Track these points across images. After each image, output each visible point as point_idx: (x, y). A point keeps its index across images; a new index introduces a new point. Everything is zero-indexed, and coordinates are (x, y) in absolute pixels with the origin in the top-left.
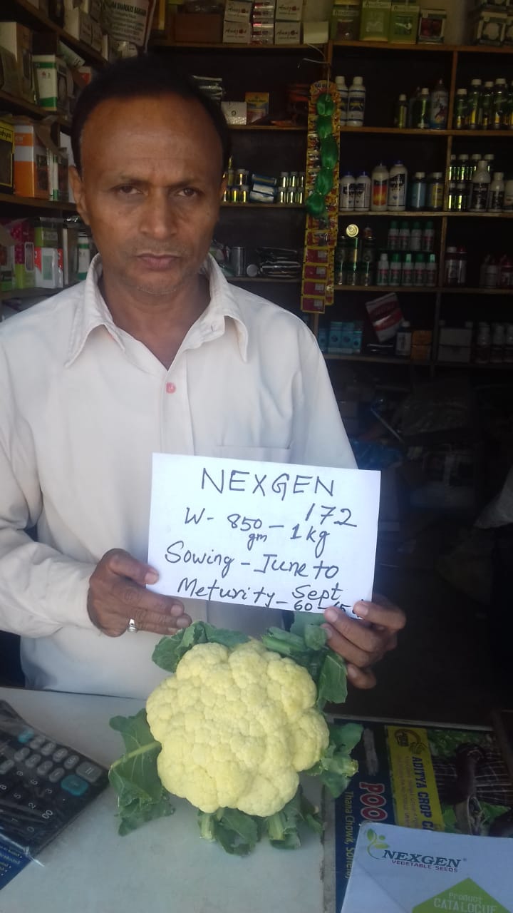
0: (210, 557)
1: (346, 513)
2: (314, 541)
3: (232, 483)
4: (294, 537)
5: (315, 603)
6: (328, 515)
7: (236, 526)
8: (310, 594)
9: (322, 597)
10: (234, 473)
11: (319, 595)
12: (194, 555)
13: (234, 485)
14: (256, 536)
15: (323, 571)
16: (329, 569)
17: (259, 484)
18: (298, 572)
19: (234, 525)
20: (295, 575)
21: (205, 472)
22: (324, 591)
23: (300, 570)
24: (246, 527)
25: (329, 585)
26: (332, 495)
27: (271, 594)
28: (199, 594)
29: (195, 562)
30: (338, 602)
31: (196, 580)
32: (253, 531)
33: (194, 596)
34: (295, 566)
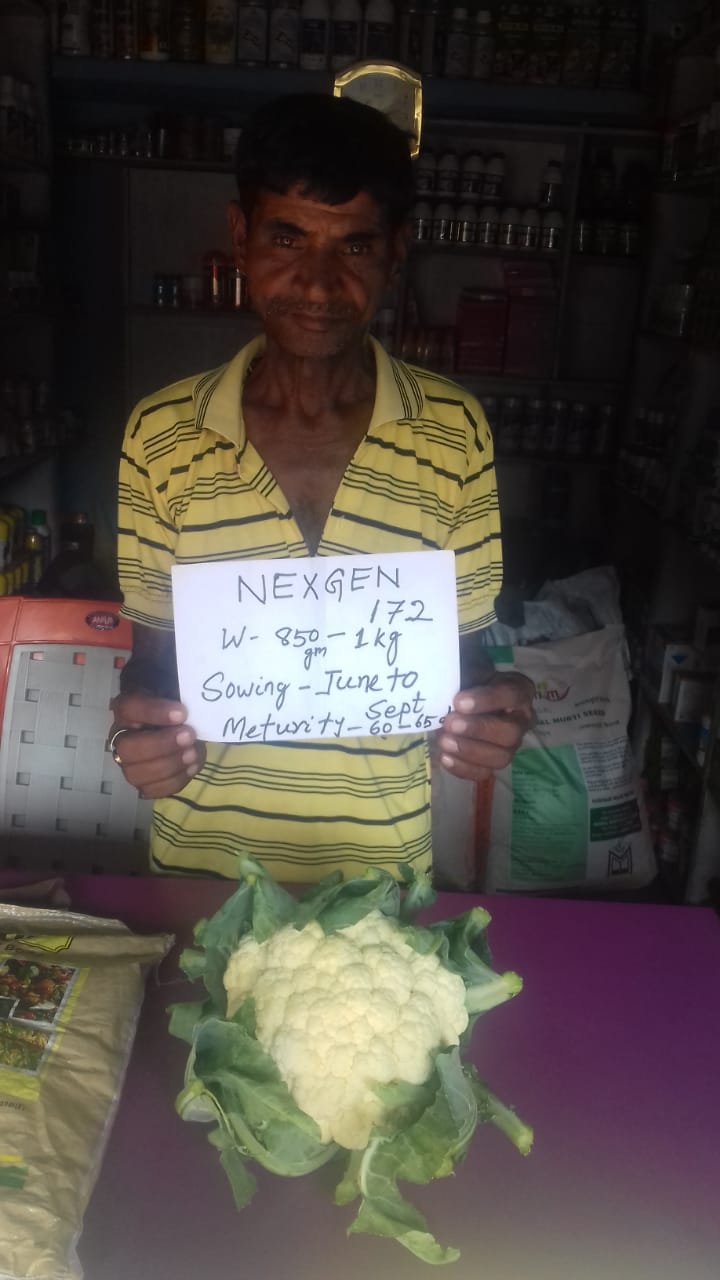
0: (258, 687)
1: (419, 605)
2: (384, 646)
3: (277, 589)
4: (359, 645)
5: (394, 722)
6: (397, 611)
7: (288, 643)
8: (387, 712)
9: (402, 712)
10: (277, 577)
11: (398, 710)
12: (239, 688)
13: (279, 592)
14: (314, 651)
15: (399, 680)
16: (406, 676)
17: (310, 586)
18: (370, 686)
19: (285, 642)
20: (367, 691)
21: (240, 580)
22: (404, 704)
23: (373, 684)
24: (301, 641)
25: (408, 695)
26: (398, 586)
27: (339, 720)
28: (251, 735)
29: (240, 696)
30: (422, 715)
31: (244, 719)
32: (309, 645)
33: (245, 739)
34: (365, 681)
